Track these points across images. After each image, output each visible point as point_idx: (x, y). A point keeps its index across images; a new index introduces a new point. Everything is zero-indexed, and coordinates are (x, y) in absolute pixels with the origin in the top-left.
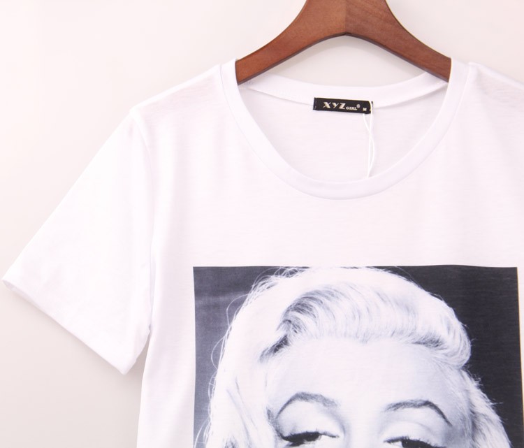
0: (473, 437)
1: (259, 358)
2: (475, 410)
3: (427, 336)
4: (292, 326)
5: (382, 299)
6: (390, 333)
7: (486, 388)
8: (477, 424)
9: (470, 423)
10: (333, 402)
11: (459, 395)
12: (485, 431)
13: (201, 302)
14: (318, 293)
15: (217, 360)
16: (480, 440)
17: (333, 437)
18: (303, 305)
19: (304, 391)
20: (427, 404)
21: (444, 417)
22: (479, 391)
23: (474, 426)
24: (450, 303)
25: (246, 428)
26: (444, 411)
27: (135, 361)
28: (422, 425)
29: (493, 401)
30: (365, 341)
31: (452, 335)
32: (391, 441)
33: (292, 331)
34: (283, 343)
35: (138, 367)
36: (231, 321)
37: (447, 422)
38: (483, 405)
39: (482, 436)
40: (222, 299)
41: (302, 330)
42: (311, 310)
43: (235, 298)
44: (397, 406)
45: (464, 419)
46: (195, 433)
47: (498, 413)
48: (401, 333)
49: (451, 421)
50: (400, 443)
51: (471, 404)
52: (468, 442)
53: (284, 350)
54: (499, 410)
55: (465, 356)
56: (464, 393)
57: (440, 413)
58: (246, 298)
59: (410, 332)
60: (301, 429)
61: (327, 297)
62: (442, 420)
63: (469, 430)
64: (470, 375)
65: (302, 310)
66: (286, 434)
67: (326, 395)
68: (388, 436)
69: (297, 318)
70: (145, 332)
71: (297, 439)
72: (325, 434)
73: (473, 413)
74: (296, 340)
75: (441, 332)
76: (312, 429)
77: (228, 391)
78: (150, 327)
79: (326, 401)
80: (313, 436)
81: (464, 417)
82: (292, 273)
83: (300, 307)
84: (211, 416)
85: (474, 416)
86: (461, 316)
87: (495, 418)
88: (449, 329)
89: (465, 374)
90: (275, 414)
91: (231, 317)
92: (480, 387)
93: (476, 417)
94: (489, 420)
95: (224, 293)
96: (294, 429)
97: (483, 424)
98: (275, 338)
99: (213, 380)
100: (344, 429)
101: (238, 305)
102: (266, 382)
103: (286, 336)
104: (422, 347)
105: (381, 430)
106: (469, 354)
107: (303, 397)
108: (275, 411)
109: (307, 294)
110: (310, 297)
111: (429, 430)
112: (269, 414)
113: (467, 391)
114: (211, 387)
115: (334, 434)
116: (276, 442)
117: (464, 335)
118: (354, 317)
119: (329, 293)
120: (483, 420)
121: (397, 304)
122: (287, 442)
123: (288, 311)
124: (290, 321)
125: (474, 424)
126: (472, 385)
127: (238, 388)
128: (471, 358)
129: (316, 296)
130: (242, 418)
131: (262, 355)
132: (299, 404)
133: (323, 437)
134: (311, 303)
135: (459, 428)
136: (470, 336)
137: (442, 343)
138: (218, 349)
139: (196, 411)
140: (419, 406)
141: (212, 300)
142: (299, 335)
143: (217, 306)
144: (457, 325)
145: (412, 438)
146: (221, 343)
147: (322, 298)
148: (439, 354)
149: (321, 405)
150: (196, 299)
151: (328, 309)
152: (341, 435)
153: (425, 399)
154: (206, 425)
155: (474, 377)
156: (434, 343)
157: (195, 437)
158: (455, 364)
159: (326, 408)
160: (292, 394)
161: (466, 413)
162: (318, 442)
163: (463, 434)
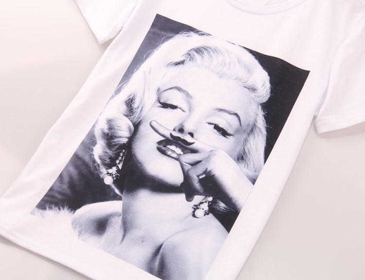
0: (249, 135)
1: (167, 64)
3: (251, 86)
4: (190, 57)
5: (239, 62)
6: (235, 78)
7: (267, 118)
8: (254, 130)
9: (251, 129)
10: (191, 97)
11: (252, 114)
12: (256, 135)
13: (152, 30)
14: (210, 48)
15: (146, 58)
16: (251, 137)
18: (200, 50)
19: (180, 87)
20: (236, 114)
21: (240, 122)
22: (263, 117)
23: (252, 130)
25: (144, 91)
27: (107, 40)
28: (228, 122)
29: (267, 125)
30: (220, 77)
31: (263, 88)
32: (210, 123)
33: (188, 59)
34: (182, 62)
35: (106, 44)
36: (162, 44)
37: (240, 124)
38: (261, 124)
39: (253, 136)
40: (163, 33)
41: (194, 61)
42: (203, 54)
43: (169, 35)
44: (221, 110)
45: (248, 125)
46: (120, 84)
47: (267, 131)
48: (240, 80)
49: (242, 125)
50: (213, 126)
51: (256, 120)
52: (245, 136)
53: (181, 66)
54: (268, 130)
55: (265, 100)
56: (255, 115)
57: (240, 120)
58: (174, 36)
59: (244, 81)
60: (169, 102)
61: (213, 51)
62: (239, 123)
63: (249, 131)
64: (262, 109)
65: (198, 52)
66: (162, 101)
67: (189, 92)
68: (210, 121)
69: (194, 55)
70: (118, 28)
72: (180, 108)
73: (255, 125)
74: (188, 64)
75: (259, 86)
76: (175, 104)
77: (144, 72)
78: (122, 28)
79: (188, 95)
80: (174, 107)
81: (249, 125)
82: (202, 34)
83: (198, 50)
84: (131, 80)
87: (265, 132)
88: (263, 85)
89: (260, 107)
91: (163, 42)
92: (264, 116)
93: (255, 127)
94: (261, 132)
95: (165, 30)
96: (166, 101)
97: (257, 131)
99: (140, 65)
100: (190, 110)
101: (169, 38)
102: (164, 76)
103: (184, 60)
104: (247, 90)
105: (208, 117)
106: (267, 100)
107: (179, 89)
108: (162, 90)
109: (205, 46)
110: (205, 48)
111: (230, 125)
112: (159, 90)
113: (257, 115)
115: (184, 110)
116: (155, 103)
117: (269, 91)
118: (221, 65)
119: (215, 50)
120: (258, 130)
121: (245, 67)
122: (160, 105)
123: (191, 50)
124: (190, 55)
125: (252, 129)
126: (261, 114)
127: (150, 72)
128: (267, 102)
129: (208, 49)
130: (145, 86)
131: (169, 64)
132: (175, 91)
133: (179, 109)
134: (204, 51)
135: (244, 129)
136: (271, 92)
137: (257, 90)
138: (150, 54)
140: (231, 114)
141: (158, 31)
142: (191, 62)
143: (159, 35)
144: (268, 85)
145: (220, 126)
146: (152, 51)
147: (210, 51)
148: (253, 95)
149: (185, 96)
151: (211, 57)
152: (188, 112)
153: (235, 112)
154: (126, 83)
155: (264, 110)
156: (253, 89)
157: (118, 85)
158: (258, 101)
159: (186, 98)
160: (174, 86)
161: (251, 124)
162: (175, 110)
163: (245, 131)
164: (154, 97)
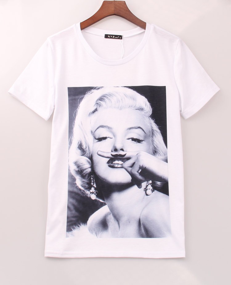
1: (88, 115)
2: (153, 129)
3: (139, 107)
4: (98, 105)
5: (126, 96)
6: (128, 107)
7: (156, 122)
10: (111, 128)
11: (148, 124)
12: (156, 135)
13: (70, 98)
14: (106, 95)
15: (75, 116)
16: (154, 138)
17: (111, 138)
18: (102, 99)
20: (139, 127)
21: (144, 131)
23: (153, 134)
24: (146, 97)
26: (144, 130)
28: (137, 134)
30: (121, 109)
31: (147, 106)
32: (128, 139)
33: (98, 107)
34: (96, 110)
36: (79, 104)
37: (145, 133)
38: (155, 127)
40: (77, 97)
41: (102, 106)
42: (104, 100)
43: (81, 97)
44: (130, 128)
45: (150, 132)
46: (69, 138)
47: (160, 130)
48: (132, 106)
49: (146, 133)
50: (131, 139)
51: (152, 127)
52: (151, 138)
53: (96, 112)
54: (160, 129)
55: (151, 113)
56: (150, 124)
57: (143, 130)
58: (84, 96)
59: (134, 106)
60: (101, 136)
61: (109, 96)
62: (144, 132)
63: (151, 135)
64: (152, 119)
66: (97, 138)
67: (109, 126)
68: (128, 137)
69: (100, 103)
70: (53, 108)
71: (100, 139)
72: (109, 137)
74: (100, 109)
75: (143, 106)
76: (105, 136)
77: (79, 125)
78: (54, 106)
79: (109, 128)
80: (105, 138)
81: (150, 131)
82: (98, 89)
83: (101, 99)
84: (74, 133)
85: (153, 130)
86: (149, 101)
87: (159, 131)
88: (146, 105)
89: (150, 118)
90: (94, 132)
92: (155, 122)
94: (157, 132)
95: (77, 95)
96: (99, 136)
97: (155, 133)
99: (74, 122)
100: (114, 136)
101: (82, 99)
102: (91, 122)
103: (97, 108)
104: (138, 111)
105: (126, 136)
107: (102, 126)
108: (93, 131)
109: (103, 95)
110: (104, 96)
111: (140, 135)
112: (92, 132)
114: (74, 124)
115: (111, 137)
116: (94, 140)
117: (150, 107)
118: (118, 102)
119: (110, 95)
120: (155, 132)
121: (130, 98)
122: (97, 140)
123: (97, 100)
125: (153, 133)
126: (152, 122)
127: (82, 124)
128: (152, 113)
129: (106, 96)
130: (83, 133)
132: (101, 129)
134: (104, 98)
135: (148, 134)
137: (144, 109)
138: (76, 112)
139: (69, 132)
140: (137, 128)
141: (74, 97)
142: (101, 108)
143: (75, 99)
144: (148, 104)
145: (135, 138)
147: (108, 96)
148: (143, 113)
149: (107, 129)
150: (69, 97)
151: (110, 100)
152: (114, 138)
153: (138, 126)
154: (72, 136)
156: (141, 109)
157: (69, 140)
158: (148, 115)
159: (109, 130)
160: (99, 126)
161: (151, 130)
162: (106, 140)
164: (92, 138)
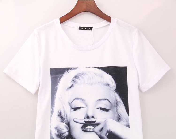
0: (117, 107)
1: (66, 90)
2: (117, 100)
3: (106, 83)
5: (95, 75)
6: (98, 83)
7: (120, 95)
8: (118, 104)
10: (84, 100)
11: (114, 97)
12: (119, 105)
13: (52, 77)
14: (80, 74)
15: (56, 91)
16: (118, 107)
17: (84, 108)
18: (77, 77)
19: (77, 97)
20: (106, 99)
21: (110, 102)
22: (118, 96)
23: (117, 104)
24: (111, 75)
25: (63, 107)
27: (36, 91)
28: (105, 104)
30: (92, 85)
31: (112, 83)
32: (98, 108)
33: (74, 83)
34: (72, 86)
35: (37, 93)
36: (59, 81)
37: (111, 103)
38: (119, 99)
40: (57, 76)
41: (77, 83)
42: (79, 78)
43: (60, 75)
44: (99, 100)
45: (115, 103)
46: (51, 108)
47: (123, 101)
48: (100, 83)
50: (100, 109)
51: (116, 99)
52: (116, 108)
53: (72, 88)
54: (123, 100)
55: (115, 88)
56: (115, 97)
57: (109, 101)
58: (63, 75)
59: (102, 82)
60: (76, 107)
61: (82, 75)
63: (116, 105)
66: (73, 108)
67: (82, 98)
69: (75, 80)
70: (38, 84)
71: (76, 109)
72: (82, 107)
74: (75, 85)
75: (109, 82)
76: (79, 106)
77: (59, 98)
78: (40, 83)
79: (82, 100)
80: (79, 108)
81: (115, 102)
82: (74, 69)
83: (76, 77)
84: (55, 104)
85: (117, 101)
86: (114, 78)
87: (122, 102)
88: (111, 81)
89: (115, 92)
90: (70, 103)
91: (60, 80)
92: (118, 95)
93: (117, 102)
94: (121, 103)
95: (58, 74)
96: (75, 107)
97: (119, 104)
98: (70, 85)
99: (55, 95)
100: (87, 106)
101: (61, 77)
102: (68, 95)
103: (73, 84)
104: (105, 86)
105: (95, 106)
106: (116, 87)
107: (77, 99)
108: (70, 102)
109: (78, 74)
110: (78, 75)
111: (107, 105)
112: (69, 103)
114: (55, 97)
116: (71, 110)
117: (115, 83)
118: (89, 79)
119: (83, 73)
120: (119, 103)
121: (99, 76)
122: (73, 110)
123: (73, 78)
124: (74, 81)
125: (117, 103)
126: (116, 95)
127: (61, 97)
129: (80, 75)
130: (62, 104)
132: (76, 101)
134: (79, 76)
135: (114, 105)
136: (116, 83)
137: (110, 85)
138: (56, 88)
139: (51, 103)
140: (104, 100)
141: (55, 76)
142: (76, 84)
143: (56, 77)
144: (113, 81)
145: (103, 107)
146: (57, 86)
147: (81, 75)
148: (109, 87)
151: (83, 77)
152: (86, 108)
153: (106, 98)
154: (54, 106)
155: (117, 93)
156: (108, 85)
158: (113, 90)
160: (74, 98)
161: (115, 101)
162: (80, 109)
163: (115, 106)
164: (69, 108)
